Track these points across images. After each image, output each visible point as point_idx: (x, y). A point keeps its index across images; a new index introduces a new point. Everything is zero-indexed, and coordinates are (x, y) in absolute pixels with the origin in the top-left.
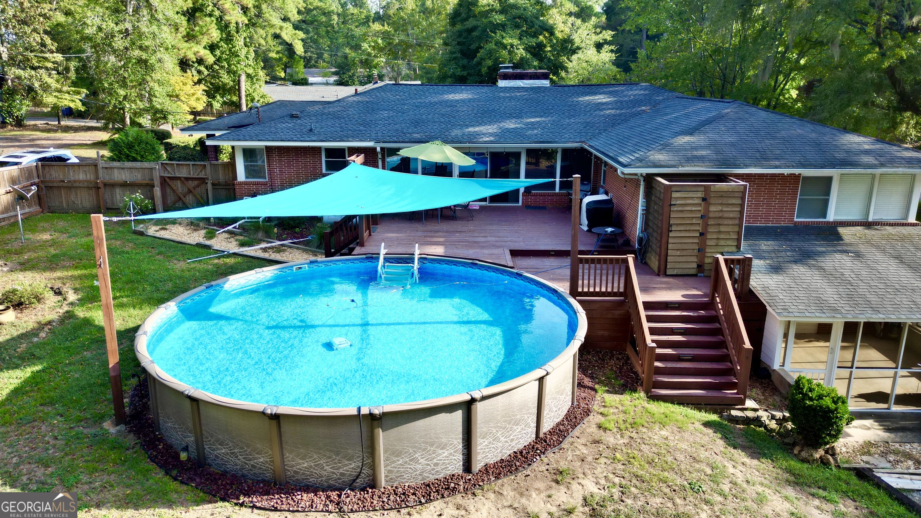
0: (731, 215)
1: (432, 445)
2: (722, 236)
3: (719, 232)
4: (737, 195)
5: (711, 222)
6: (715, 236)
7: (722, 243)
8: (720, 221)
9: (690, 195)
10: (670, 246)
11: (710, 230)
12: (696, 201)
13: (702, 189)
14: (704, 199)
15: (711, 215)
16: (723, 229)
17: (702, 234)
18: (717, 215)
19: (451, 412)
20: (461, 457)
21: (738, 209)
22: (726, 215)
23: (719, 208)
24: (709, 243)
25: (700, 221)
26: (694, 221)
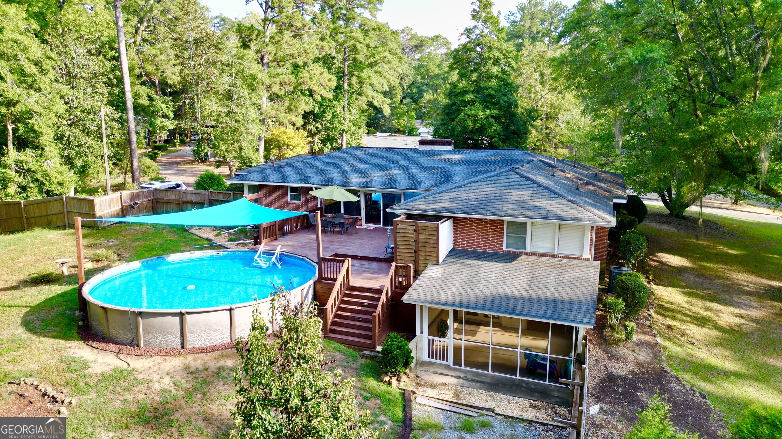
0: (432, 242)
1: (164, 332)
2: (428, 254)
3: (426, 251)
4: (433, 229)
5: (420, 245)
6: (423, 254)
7: (428, 258)
8: (426, 245)
9: (408, 227)
10: (398, 257)
11: (421, 249)
12: (411, 231)
13: (414, 224)
14: (415, 231)
15: (420, 240)
16: (427, 249)
17: (415, 252)
18: (423, 240)
19: (174, 316)
20: (180, 340)
21: (436, 238)
22: (429, 241)
23: (424, 236)
24: (421, 257)
25: (414, 244)
26: (410, 243)
